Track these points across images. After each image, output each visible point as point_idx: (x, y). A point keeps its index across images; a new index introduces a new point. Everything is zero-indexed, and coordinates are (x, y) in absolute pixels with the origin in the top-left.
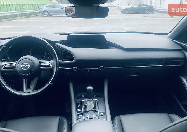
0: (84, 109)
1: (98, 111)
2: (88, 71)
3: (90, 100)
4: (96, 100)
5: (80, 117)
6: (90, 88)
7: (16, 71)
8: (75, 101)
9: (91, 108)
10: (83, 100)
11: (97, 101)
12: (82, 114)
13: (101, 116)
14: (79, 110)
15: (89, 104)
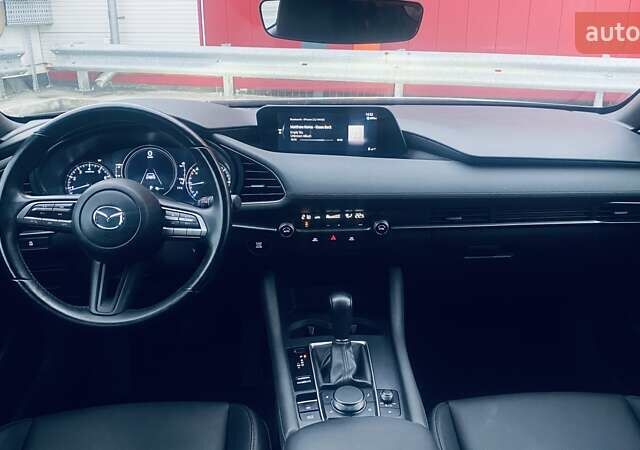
0: (320, 376)
1: (371, 387)
2: (334, 238)
3: (341, 346)
4: (361, 345)
5: (308, 408)
6: (343, 299)
7: (70, 230)
8: (284, 346)
9: (345, 373)
10: (313, 345)
11: (365, 346)
12: (314, 396)
13: (387, 402)
14: (304, 380)
15: (336, 359)
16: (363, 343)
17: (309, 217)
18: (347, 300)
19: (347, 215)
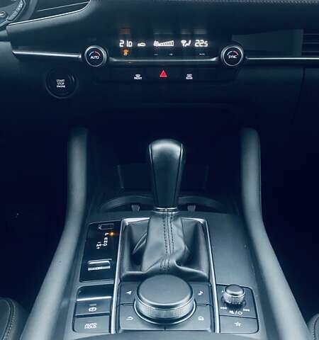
1: (208, 280)
4: (197, 224)
9: (165, 256)
10: (128, 221)
11: (203, 226)
12: (108, 290)
13: (235, 306)
14: (99, 264)
16: (201, 221)
17: (130, 44)
18: (176, 149)
19: (183, 42)
